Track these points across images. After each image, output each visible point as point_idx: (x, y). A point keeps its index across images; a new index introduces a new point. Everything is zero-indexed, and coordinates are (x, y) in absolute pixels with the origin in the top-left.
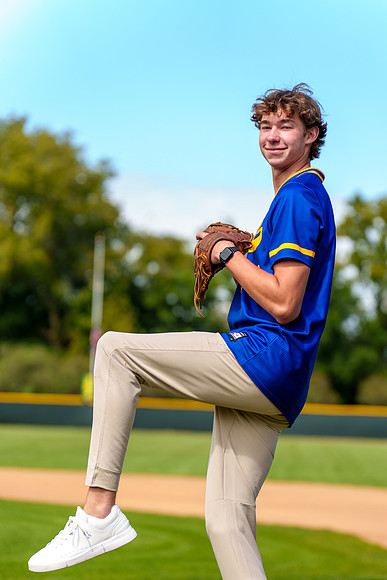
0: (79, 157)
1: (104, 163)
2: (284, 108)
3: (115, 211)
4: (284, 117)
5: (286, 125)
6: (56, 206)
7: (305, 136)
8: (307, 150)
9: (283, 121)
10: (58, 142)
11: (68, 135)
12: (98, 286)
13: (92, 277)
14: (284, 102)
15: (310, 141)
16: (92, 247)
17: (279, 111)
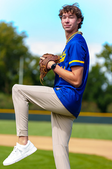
0: (15, 31)
1: (24, 33)
2: (71, 11)
3: (26, 49)
4: (71, 14)
5: (71, 17)
6: (8, 47)
7: (77, 21)
8: (77, 26)
9: (70, 15)
10: (8, 26)
11: (11, 23)
12: (21, 74)
13: (19, 71)
14: (71, 9)
15: (79, 23)
16: (19, 60)
17: (69, 12)
